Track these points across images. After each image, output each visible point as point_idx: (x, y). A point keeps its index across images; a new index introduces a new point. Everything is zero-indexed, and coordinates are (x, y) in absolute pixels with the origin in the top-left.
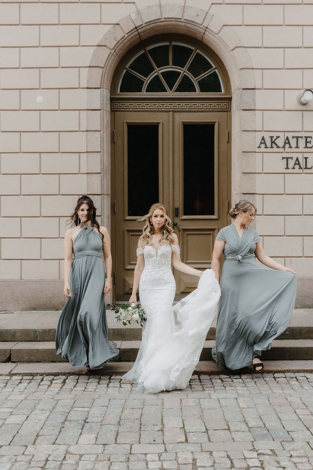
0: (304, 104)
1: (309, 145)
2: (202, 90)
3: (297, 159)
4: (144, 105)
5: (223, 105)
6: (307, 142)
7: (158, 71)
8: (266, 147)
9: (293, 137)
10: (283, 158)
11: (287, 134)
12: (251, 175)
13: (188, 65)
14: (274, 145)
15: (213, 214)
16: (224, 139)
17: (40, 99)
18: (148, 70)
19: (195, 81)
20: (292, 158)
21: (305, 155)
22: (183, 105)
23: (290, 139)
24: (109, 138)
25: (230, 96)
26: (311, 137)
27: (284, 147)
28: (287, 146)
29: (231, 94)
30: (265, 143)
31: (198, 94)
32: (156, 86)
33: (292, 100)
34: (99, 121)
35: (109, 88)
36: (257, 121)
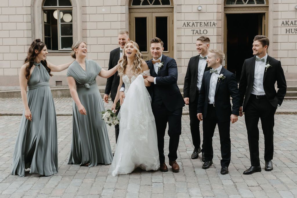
0: (200, 10)
1: (201, 25)
2: (163, 4)
3: (197, 31)
4: (141, 10)
5: (171, 10)
8: (186, 26)
9: (196, 22)
10: (192, 30)
11: (193, 21)
12: (180, 37)
14: (188, 25)
15: (167, 50)
16: (171, 22)
17: (103, 10)
19: (160, 1)
20: (195, 30)
21: (200, 29)
22: (156, 10)
23: (194, 23)
24: (128, 24)
25: (173, 7)
26: (202, 22)
27: (192, 26)
28: (193, 26)
29: (173, 6)
31: (161, 6)
32: (145, 3)
33: (195, 9)
34: (125, 17)
35: (128, 5)
36: (182, 17)
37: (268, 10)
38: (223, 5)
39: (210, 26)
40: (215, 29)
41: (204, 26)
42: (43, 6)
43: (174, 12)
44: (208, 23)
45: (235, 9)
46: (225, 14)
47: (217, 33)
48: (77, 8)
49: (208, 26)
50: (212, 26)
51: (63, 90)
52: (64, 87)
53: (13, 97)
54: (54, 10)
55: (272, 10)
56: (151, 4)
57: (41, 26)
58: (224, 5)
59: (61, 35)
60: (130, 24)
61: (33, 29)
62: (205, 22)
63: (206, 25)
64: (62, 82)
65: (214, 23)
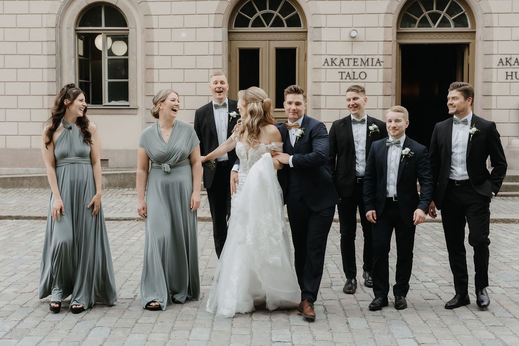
0: (354, 38)
1: (356, 64)
2: (288, 26)
3: (348, 73)
4: (250, 36)
5: (302, 36)
6: (354, 62)
7: (259, 13)
8: (328, 65)
9: (346, 59)
10: (339, 72)
11: (342, 57)
12: (318, 83)
13: (279, 9)
14: (333, 64)
16: (302, 59)
17: (184, 35)
18: (253, 13)
19: (283, 19)
20: (345, 72)
21: (354, 70)
22: (275, 36)
23: (344, 59)
24: (227, 59)
25: (306, 30)
26: (357, 59)
27: (340, 65)
28: (342, 64)
30: (327, 62)
31: (285, 29)
32: (257, 23)
33: (345, 34)
34: (221, 48)
35: (227, 26)
36: (322, 48)
37: (474, 38)
38: (395, 29)
39: (372, 65)
40: (381, 71)
41: (361, 65)
42: (76, 27)
43: (308, 39)
44: (368, 60)
45: (416, 36)
46: (398, 45)
47: (384, 77)
48: (136, 32)
49: (368, 65)
50: (376, 65)
51: (110, 175)
52: (111, 171)
53: (22, 186)
54: (97, 34)
55: (482, 39)
56: (268, 25)
57: (73, 61)
58: (397, 29)
59: (109, 79)
60: (230, 61)
61: (59, 66)
62: (363, 57)
63: (365, 63)
64: (109, 161)
65: (378, 60)
